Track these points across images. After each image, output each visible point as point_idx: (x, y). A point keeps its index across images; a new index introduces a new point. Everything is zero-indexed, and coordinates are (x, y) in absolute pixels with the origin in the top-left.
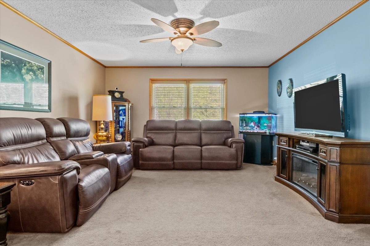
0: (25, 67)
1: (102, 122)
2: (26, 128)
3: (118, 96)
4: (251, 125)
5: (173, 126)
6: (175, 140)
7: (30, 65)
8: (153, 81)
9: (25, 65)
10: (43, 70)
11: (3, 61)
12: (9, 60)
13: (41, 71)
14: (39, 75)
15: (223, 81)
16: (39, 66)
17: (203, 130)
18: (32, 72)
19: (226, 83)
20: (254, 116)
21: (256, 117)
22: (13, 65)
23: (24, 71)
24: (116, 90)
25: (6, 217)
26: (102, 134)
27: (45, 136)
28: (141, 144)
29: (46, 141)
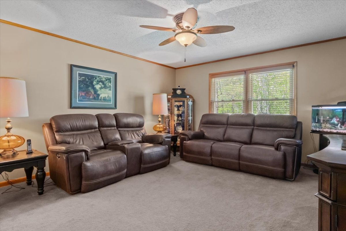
0: (96, 80)
1: (160, 116)
2: (81, 120)
3: (180, 93)
4: (332, 121)
5: (224, 120)
6: (224, 135)
7: (99, 78)
8: (213, 76)
9: (96, 79)
10: (110, 80)
11: (80, 78)
12: (84, 78)
13: (109, 81)
14: (107, 84)
15: (292, 65)
16: (107, 77)
17: (257, 126)
18: (101, 83)
19: (295, 67)
20: (337, 109)
21: (339, 110)
22: (87, 80)
23: (94, 83)
24: (179, 88)
25: (42, 175)
26: (160, 126)
27: (97, 126)
28: (187, 137)
29: (98, 129)
